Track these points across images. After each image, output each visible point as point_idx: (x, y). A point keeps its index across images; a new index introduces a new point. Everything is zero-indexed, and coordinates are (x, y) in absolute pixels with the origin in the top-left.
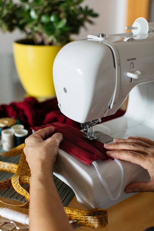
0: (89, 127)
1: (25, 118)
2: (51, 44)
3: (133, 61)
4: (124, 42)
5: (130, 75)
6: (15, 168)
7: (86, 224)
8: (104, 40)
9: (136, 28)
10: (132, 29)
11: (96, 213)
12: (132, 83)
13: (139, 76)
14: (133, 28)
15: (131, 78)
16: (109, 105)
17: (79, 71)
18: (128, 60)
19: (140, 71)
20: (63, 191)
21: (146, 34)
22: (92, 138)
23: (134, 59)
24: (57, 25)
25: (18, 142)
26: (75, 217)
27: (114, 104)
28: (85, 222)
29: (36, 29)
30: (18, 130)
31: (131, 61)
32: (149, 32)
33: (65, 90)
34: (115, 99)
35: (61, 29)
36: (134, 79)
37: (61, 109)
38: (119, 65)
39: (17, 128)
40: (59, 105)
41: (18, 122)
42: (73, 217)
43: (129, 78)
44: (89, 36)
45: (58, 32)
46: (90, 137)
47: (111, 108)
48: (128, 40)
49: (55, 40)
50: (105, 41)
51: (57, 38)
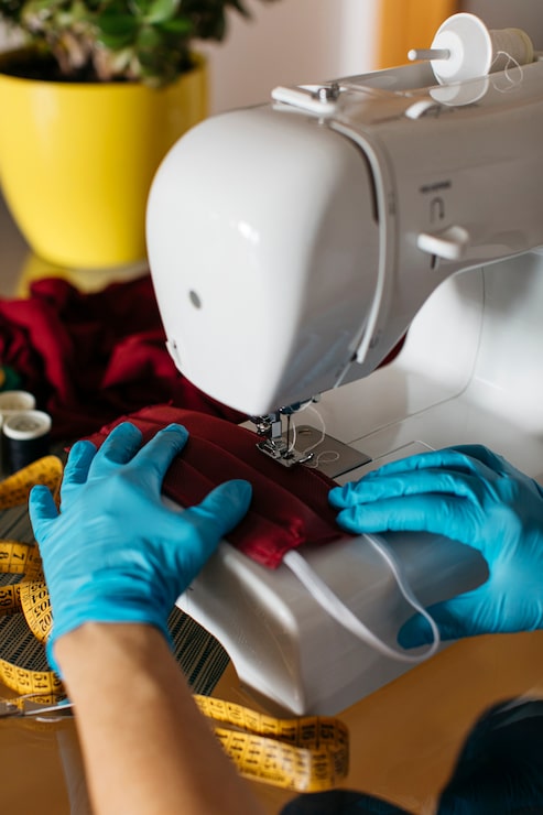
0: (278, 420)
1: (37, 359)
2: (120, 78)
3: (441, 193)
4: (409, 119)
5: (429, 244)
6: (15, 556)
7: (267, 767)
8: (336, 112)
9: (446, 54)
10: (433, 59)
11: (314, 730)
12: (436, 270)
13: (463, 248)
14: (437, 54)
15: (434, 257)
16: (352, 348)
17: (245, 229)
18: (425, 190)
19: (465, 226)
20: (186, 645)
21: (483, 79)
22: (287, 458)
23: (446, 185)
24: (146, 13)
25: (17, 457)
26: (235, 739)
27: (372, 345)
28: (267, 761)
29: (64, 19)
30: (14, 414)
31: (432, 195)
32: (495, 69)
33: (195, 299)
34: (377, 330)
35: (157, 27)
36: (442, 259)
37: (179, 360)
38: (393, 210)
39: (12, 406)
40: (169, 345)
41: (15, 379)
42: (226, 737)
43: (426, 253)
44: (279, 94)
45: (148, 38)
46: (282, 453)
47: (361, 358)
48: (424, 114)
49: (136, 68)
50: (340, 117)
51: (144, 61)
